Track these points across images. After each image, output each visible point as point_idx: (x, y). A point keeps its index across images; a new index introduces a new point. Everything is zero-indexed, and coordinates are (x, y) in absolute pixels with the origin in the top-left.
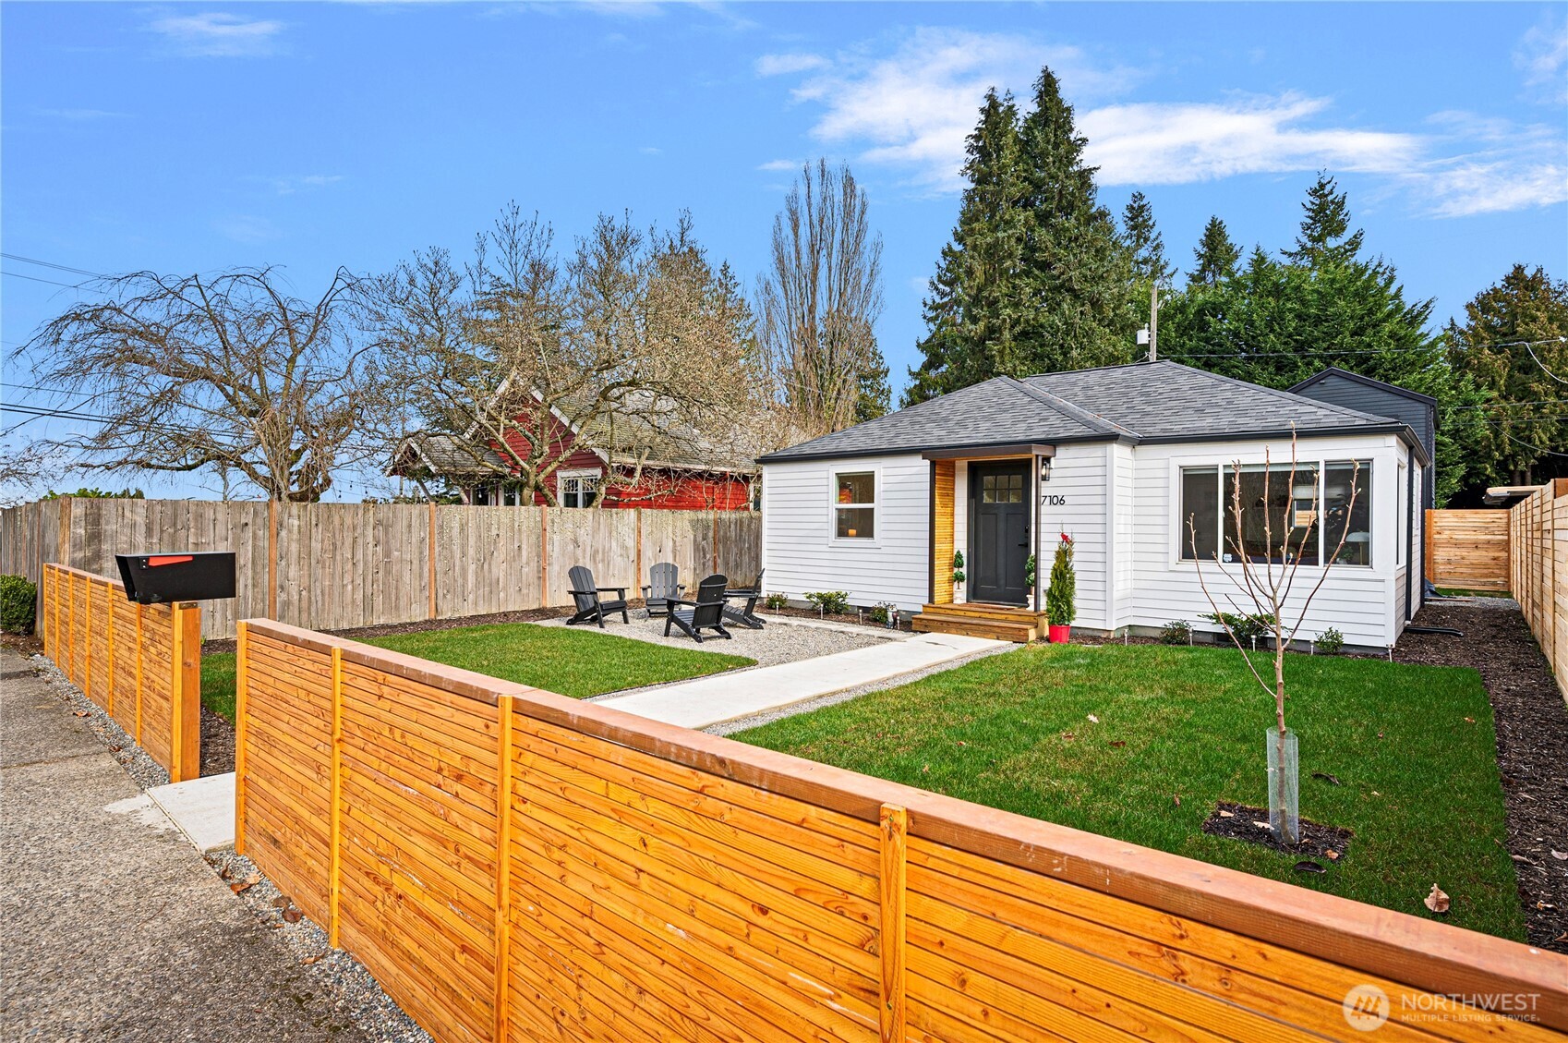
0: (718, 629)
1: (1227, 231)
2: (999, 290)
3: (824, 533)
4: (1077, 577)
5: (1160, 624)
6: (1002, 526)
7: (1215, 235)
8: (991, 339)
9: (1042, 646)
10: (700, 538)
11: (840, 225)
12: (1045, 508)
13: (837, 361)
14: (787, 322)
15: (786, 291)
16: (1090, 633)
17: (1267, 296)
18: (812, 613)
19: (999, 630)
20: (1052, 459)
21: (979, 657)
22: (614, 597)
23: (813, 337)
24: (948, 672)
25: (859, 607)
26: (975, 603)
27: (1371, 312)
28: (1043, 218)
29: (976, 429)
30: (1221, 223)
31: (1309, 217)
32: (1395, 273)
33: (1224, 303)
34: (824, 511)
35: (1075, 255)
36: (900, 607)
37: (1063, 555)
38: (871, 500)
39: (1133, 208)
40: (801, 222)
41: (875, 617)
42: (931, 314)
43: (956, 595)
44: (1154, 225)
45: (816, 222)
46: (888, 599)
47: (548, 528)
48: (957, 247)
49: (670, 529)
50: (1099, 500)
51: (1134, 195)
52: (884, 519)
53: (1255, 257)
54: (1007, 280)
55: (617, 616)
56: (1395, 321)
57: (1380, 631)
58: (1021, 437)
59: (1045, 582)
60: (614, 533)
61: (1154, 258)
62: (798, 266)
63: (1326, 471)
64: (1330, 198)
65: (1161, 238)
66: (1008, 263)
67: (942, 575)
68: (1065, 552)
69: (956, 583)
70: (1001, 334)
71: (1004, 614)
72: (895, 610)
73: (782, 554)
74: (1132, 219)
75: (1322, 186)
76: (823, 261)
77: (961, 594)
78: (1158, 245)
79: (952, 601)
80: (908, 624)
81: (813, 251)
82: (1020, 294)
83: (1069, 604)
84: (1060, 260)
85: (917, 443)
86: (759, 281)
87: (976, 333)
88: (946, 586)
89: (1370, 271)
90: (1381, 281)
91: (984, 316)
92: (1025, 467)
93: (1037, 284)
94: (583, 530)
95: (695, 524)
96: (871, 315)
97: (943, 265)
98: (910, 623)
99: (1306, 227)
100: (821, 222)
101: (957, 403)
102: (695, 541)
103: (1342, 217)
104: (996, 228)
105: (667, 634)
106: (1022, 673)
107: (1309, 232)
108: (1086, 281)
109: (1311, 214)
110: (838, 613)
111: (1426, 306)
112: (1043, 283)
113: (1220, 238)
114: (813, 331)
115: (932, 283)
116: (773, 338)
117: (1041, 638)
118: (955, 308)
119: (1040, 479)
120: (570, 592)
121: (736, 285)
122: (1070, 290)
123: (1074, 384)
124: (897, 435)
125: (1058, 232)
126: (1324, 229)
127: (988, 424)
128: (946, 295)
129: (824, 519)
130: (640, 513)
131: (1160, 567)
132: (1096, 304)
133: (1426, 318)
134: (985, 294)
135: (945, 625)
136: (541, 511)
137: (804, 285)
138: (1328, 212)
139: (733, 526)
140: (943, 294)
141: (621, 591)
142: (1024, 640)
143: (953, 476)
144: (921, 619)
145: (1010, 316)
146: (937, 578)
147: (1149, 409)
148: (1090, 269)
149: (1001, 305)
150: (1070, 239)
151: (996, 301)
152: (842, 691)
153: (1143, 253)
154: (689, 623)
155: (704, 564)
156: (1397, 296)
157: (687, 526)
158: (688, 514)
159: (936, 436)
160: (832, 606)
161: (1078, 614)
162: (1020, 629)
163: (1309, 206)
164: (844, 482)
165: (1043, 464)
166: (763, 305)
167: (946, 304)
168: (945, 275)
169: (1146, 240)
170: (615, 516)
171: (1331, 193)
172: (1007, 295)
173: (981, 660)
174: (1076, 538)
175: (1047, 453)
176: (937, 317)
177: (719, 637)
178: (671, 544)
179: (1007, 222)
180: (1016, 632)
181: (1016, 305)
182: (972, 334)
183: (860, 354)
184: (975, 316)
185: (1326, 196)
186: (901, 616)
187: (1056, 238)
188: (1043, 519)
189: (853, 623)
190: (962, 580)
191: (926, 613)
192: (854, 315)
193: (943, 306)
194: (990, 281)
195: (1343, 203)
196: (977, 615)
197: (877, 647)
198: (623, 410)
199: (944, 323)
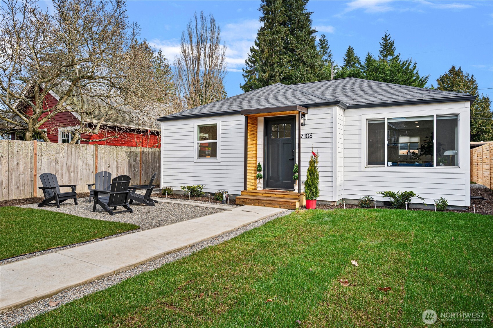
0: (126, 206)
1: (354, 51)
2: (275, 59)
3: (192, 156)
4: (320, 174)
5: (358, 198)
6: (280, 149)
7: (350, 52)
8: (271, 80)
9: (304, 211)
10: (132, 161)
11: (209, 38)
12: (303, 140)
13: (208, 94)
14: (187, 77)
15: (187, 63)
16: (325, 203)
17: (373, 72)
18: (185, 197)
19: (281, 203)
20: (306, 115)
21: (272, 218)
22: (69, 190)
23: (198, 84)
24: (255, 229)
25: (209, 193)
26: (267, 189)
27: (408, 79)
28: (292, 31)
29: (268, 102)
30: (352, 48)
31: (381, 48)
32: (416, 65)
33: (357, 74)
34: (192, 145)
35: (304, 47)
36: (230, 192)
37: (313, 163)
38: (216, 138)
39: (322, 41)
40: (193, 36)
41: (217, 198)
42: (246, 74)
43: (258, 186)
44: (329, 47)
45: (199, 36)
46: (224, 188)
47: (38, 153)
48: (256, 48)
49: (115, 156)
50: (329, 135)
51: (322, 36)
52: (222, 148)
53: (368, 57)
54: (278, 56)
55: (71, 201)
56: (417, 83)
57: (463, 198)
58: (291, 104)
59: (304, 178)
60: (81, 157)
61: (329, 60)
62: (192, 54)
63: (437, 120)
64: (389, 41)
65: (331, 53)
66: (278, 48)
67: (251, 175)
68: (314, 161)
69: (258, 180)
70: (275, 78)
71: (282, 195)
72: (227, 194)
73: (171, 167)
74: (321, 45)
75: (386, 37)
76: (202, 53)
77: (260, 185)
78: (330, 55)
79: (256, 189)
80: (234, 201)
81: (198, 48)
82: (283, 61)
83: (316, 188)
84: (298, 49)
85: (238, 109)
86: (175, 58)
87: (265, 77)
88: (253, 181)
89: (407, 64)
90: (411, 67)
91: (268, 70)
92: (292, 119)
93: (290, 58)
94: (61, 155)
95: (129, 154)
96: (222, 75)
97: (251, 54)
98: (235, 200)
99: (381, 52)
100: (201, 37)
101: (258, 93)
102: (129, 162)
103: (393, 48)
104: (274, 34)
105: (94, 210)
106: (298, 229)
107: (382, 53)
108: (308, 58)
109: (382, 47)
110: (198, 196)
111: (427, 78)
112: (292, 57)
113: (352, 54)
114: (198, 81)
115: (246, 62)
116: (181, 84)
117: (302, 207)
118: (256, 72)
119: (301, 125)
120: (40, 188)
121: (165, 59)
122: (303, 61)
123: (312, 87)
124: (229, 106)
125: (298, 37)
126: (387, 52)
127: (274, 100)
128: (252, 67)
129: (192, 148)
130: (97, 147)
131: (357, 169)
132: (312, 67)
133: (426, 82)
134: (269, 61)
135: (252, 201)
136: (34, 144)
137: (194, 62)
138: (388, 46)
139: (150, 155)
140: (251, 67)
141: (73, 187)
142: (294, 208)
143: (257, 125)
144: (240, 198)
145: (279, 71)
146: (249, 177)
147: (349, 94)
148: (310, 53)
149: (275, 66)
150: (302, 40)
151: (273, 64)
152: (186, 247)
153: (325, 57)
154: (106, 204)
155: (134, 174)
156: (417, 73)
157: (125, 155)
158: (125, 149)
159: (248, 106)
160: (195, 193)
161: (320, 193)
162: (291, 202)
163: (382, 44)
164: (202, 129)
165: (302, 117)
166: (177, 70)
167: (252, 70)
168: (252, 59)
169: (326, 53)
170: (81, 148)
171: (389, 39)
172: (277, 62)
173: (274, 220)
174: (320, 155)
175: (304, 111)
176: (248, 76)
177: (126, 212)
178: (115, 163)
179: (277, 32)
180: (289, 204)
181: (281, 66)
182: (264, 77)
183: (218, 91)
184: (265, 70)
185: (388, 40)
186: (230, 197)
187: (297, 40)
188: (302, 146)
189: (205, 201)
190: (261, 178)
191: (242, 195)
192: (215, 76)
193: (250, 72)
194: (271, 55)
195: (393, 43)
196: (269, 195)
197: (216, 214)
198: (90, 94)
199: (251, 78)
